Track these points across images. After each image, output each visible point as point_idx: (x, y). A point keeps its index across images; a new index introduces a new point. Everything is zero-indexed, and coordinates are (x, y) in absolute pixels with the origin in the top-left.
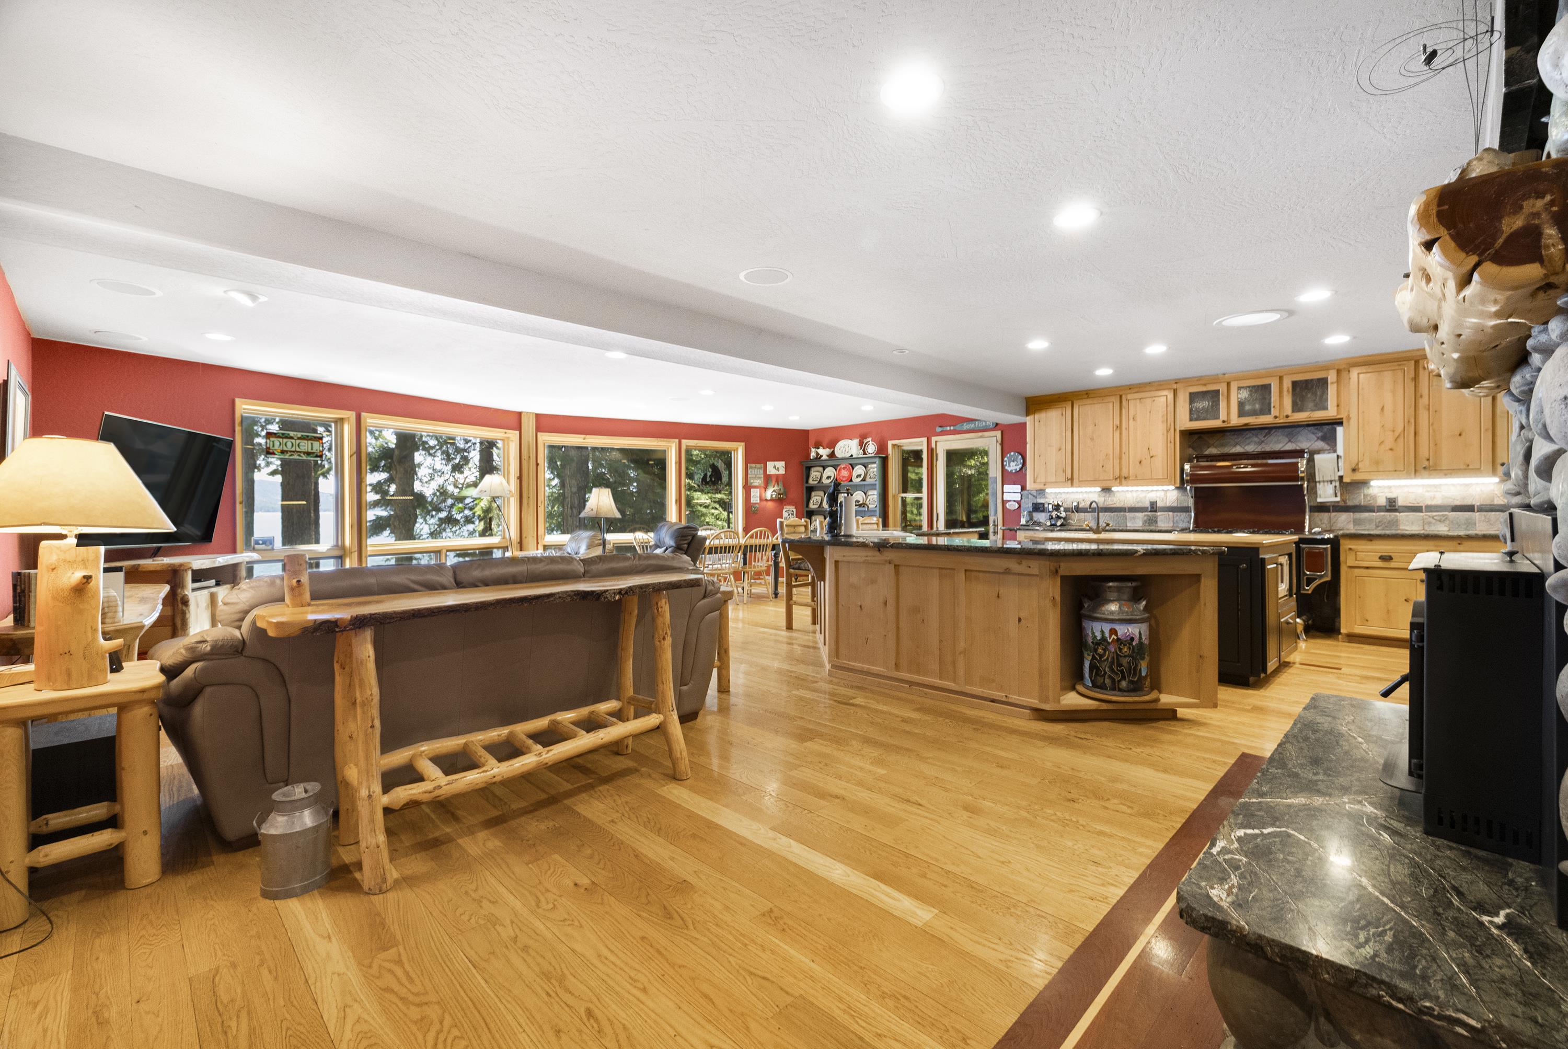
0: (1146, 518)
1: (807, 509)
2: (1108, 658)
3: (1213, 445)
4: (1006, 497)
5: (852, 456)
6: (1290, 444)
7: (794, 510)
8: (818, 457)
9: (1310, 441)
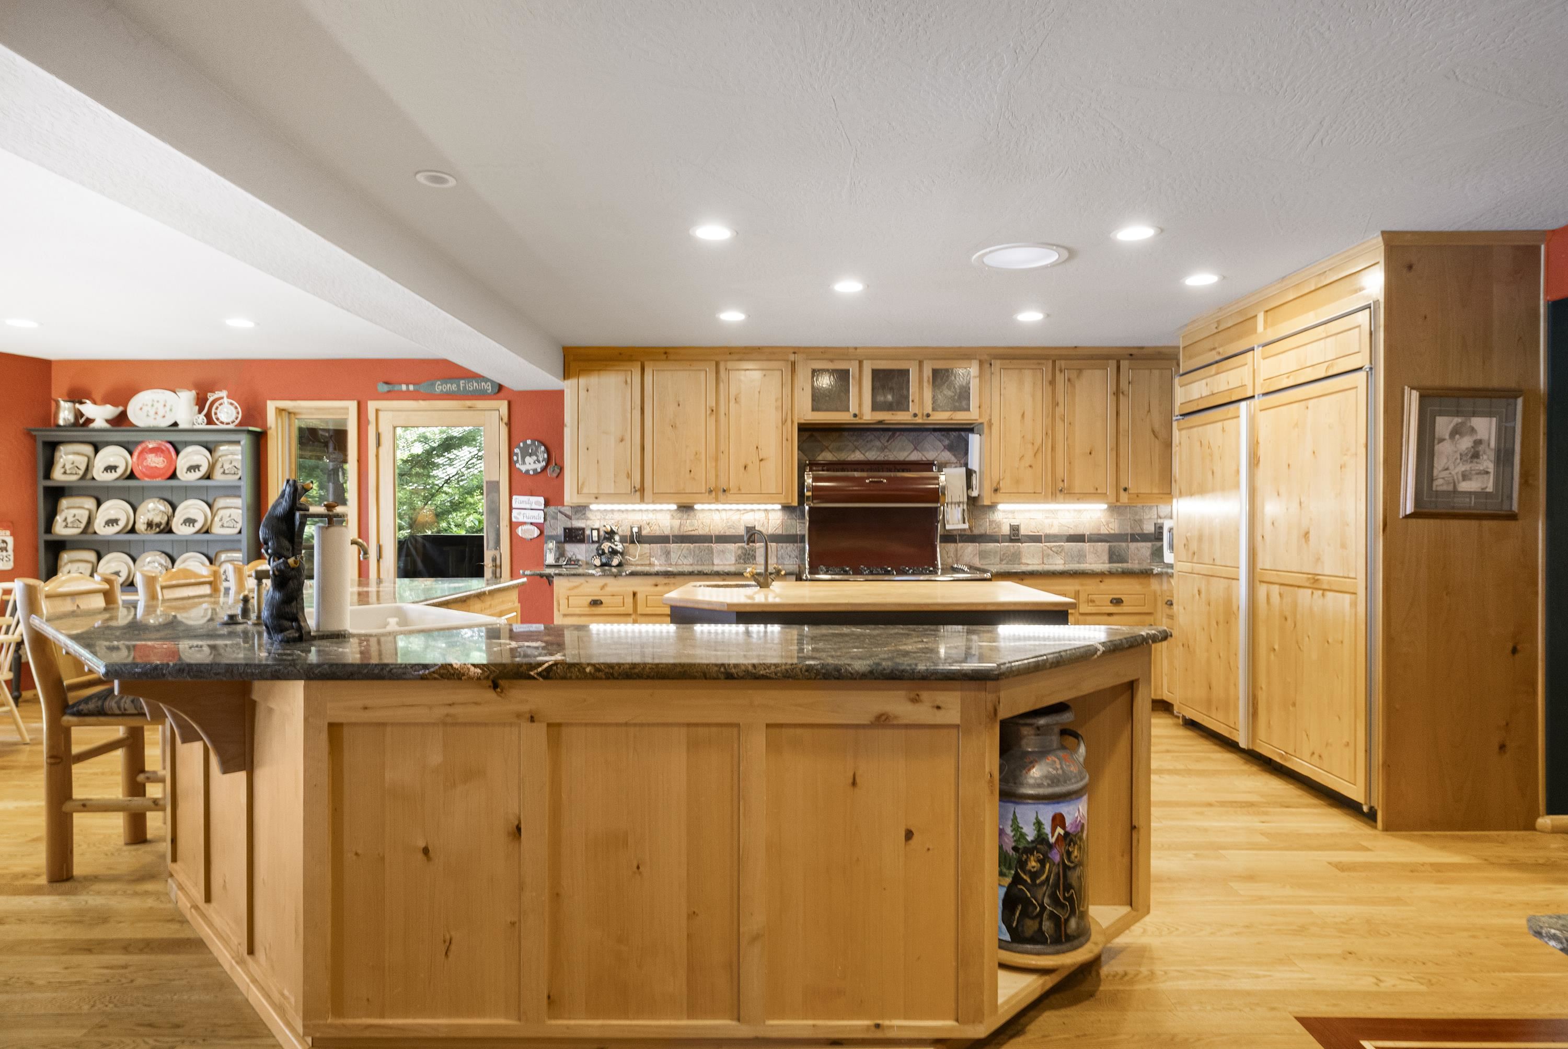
0: (740, 552)
1: (49, 537)
2: (1048, 878)
3: (827, 448)
4: (517, 516)
5: (175, 424)
6: (915, 452)
7: (10, 540)
8: (81, 423)
9: (937, 450)
